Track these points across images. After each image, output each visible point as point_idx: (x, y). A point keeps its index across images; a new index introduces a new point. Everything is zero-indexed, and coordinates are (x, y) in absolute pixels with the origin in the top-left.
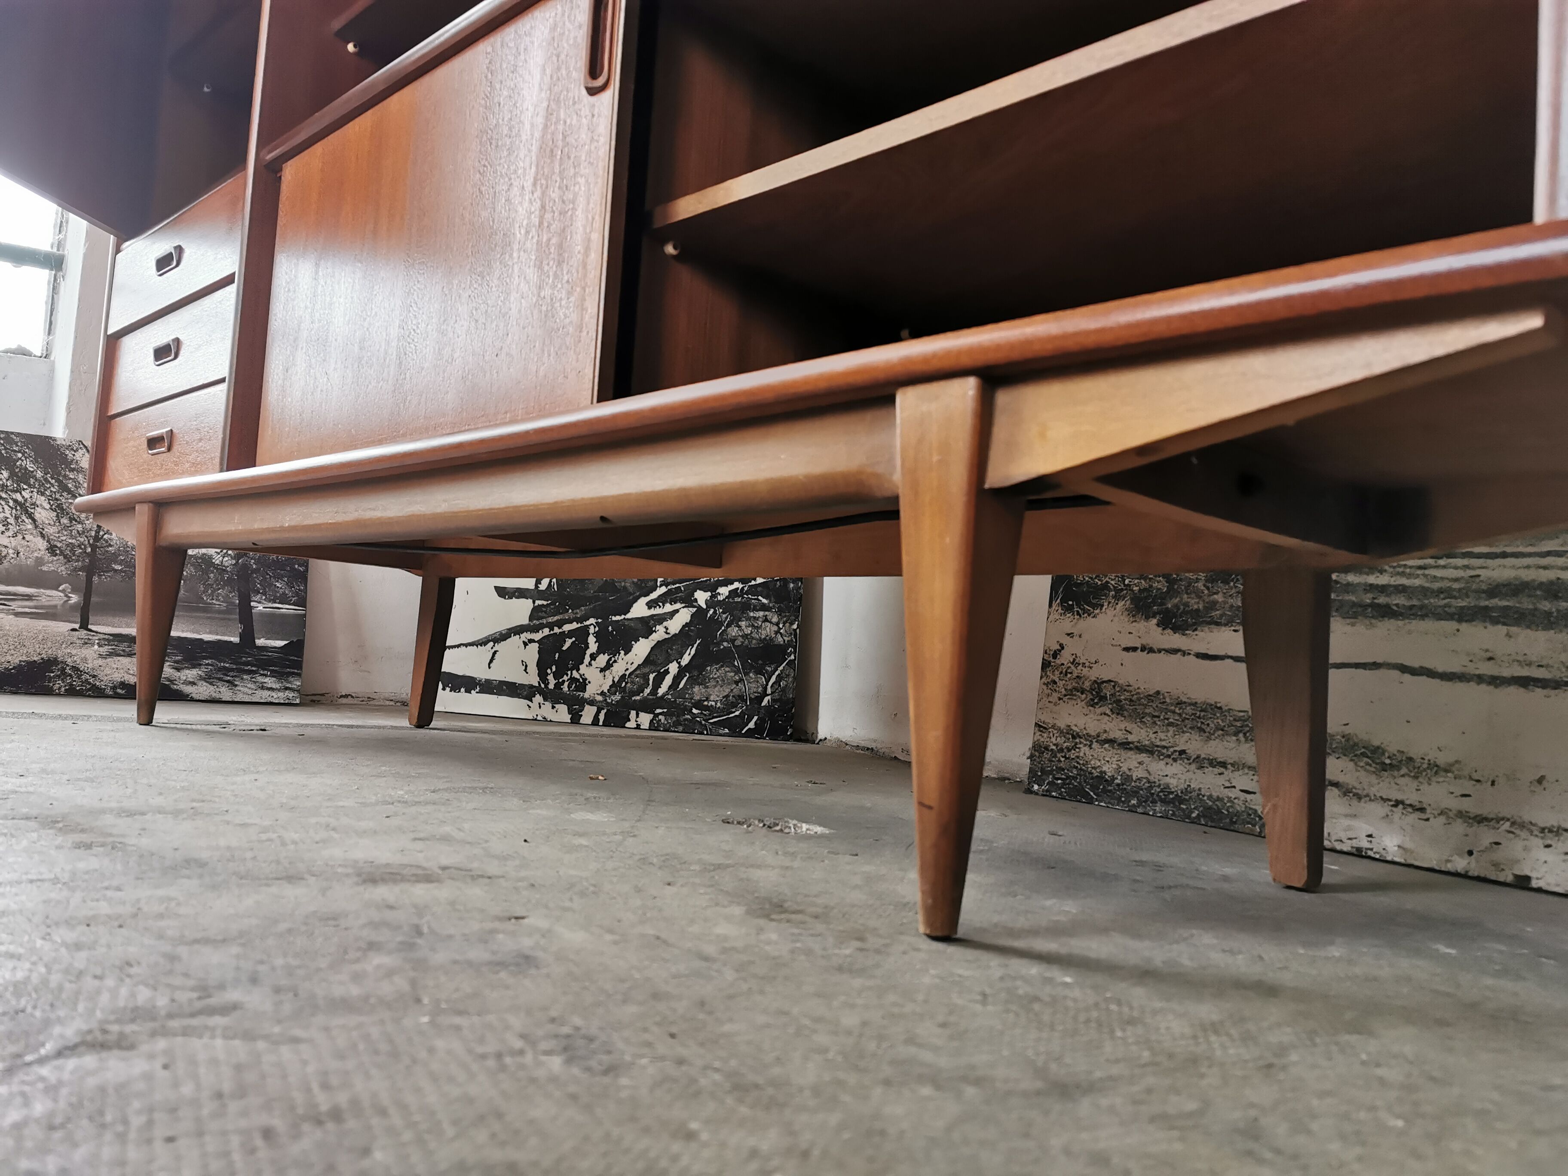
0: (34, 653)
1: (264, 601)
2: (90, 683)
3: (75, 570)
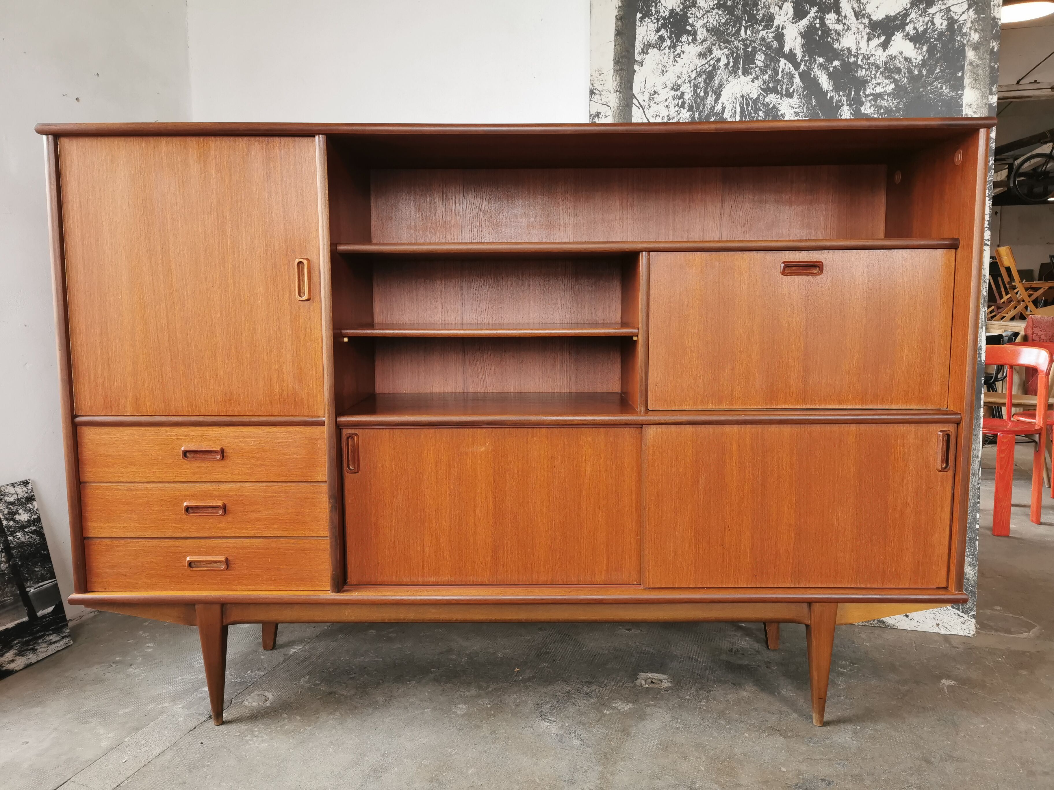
1: (34, 585)
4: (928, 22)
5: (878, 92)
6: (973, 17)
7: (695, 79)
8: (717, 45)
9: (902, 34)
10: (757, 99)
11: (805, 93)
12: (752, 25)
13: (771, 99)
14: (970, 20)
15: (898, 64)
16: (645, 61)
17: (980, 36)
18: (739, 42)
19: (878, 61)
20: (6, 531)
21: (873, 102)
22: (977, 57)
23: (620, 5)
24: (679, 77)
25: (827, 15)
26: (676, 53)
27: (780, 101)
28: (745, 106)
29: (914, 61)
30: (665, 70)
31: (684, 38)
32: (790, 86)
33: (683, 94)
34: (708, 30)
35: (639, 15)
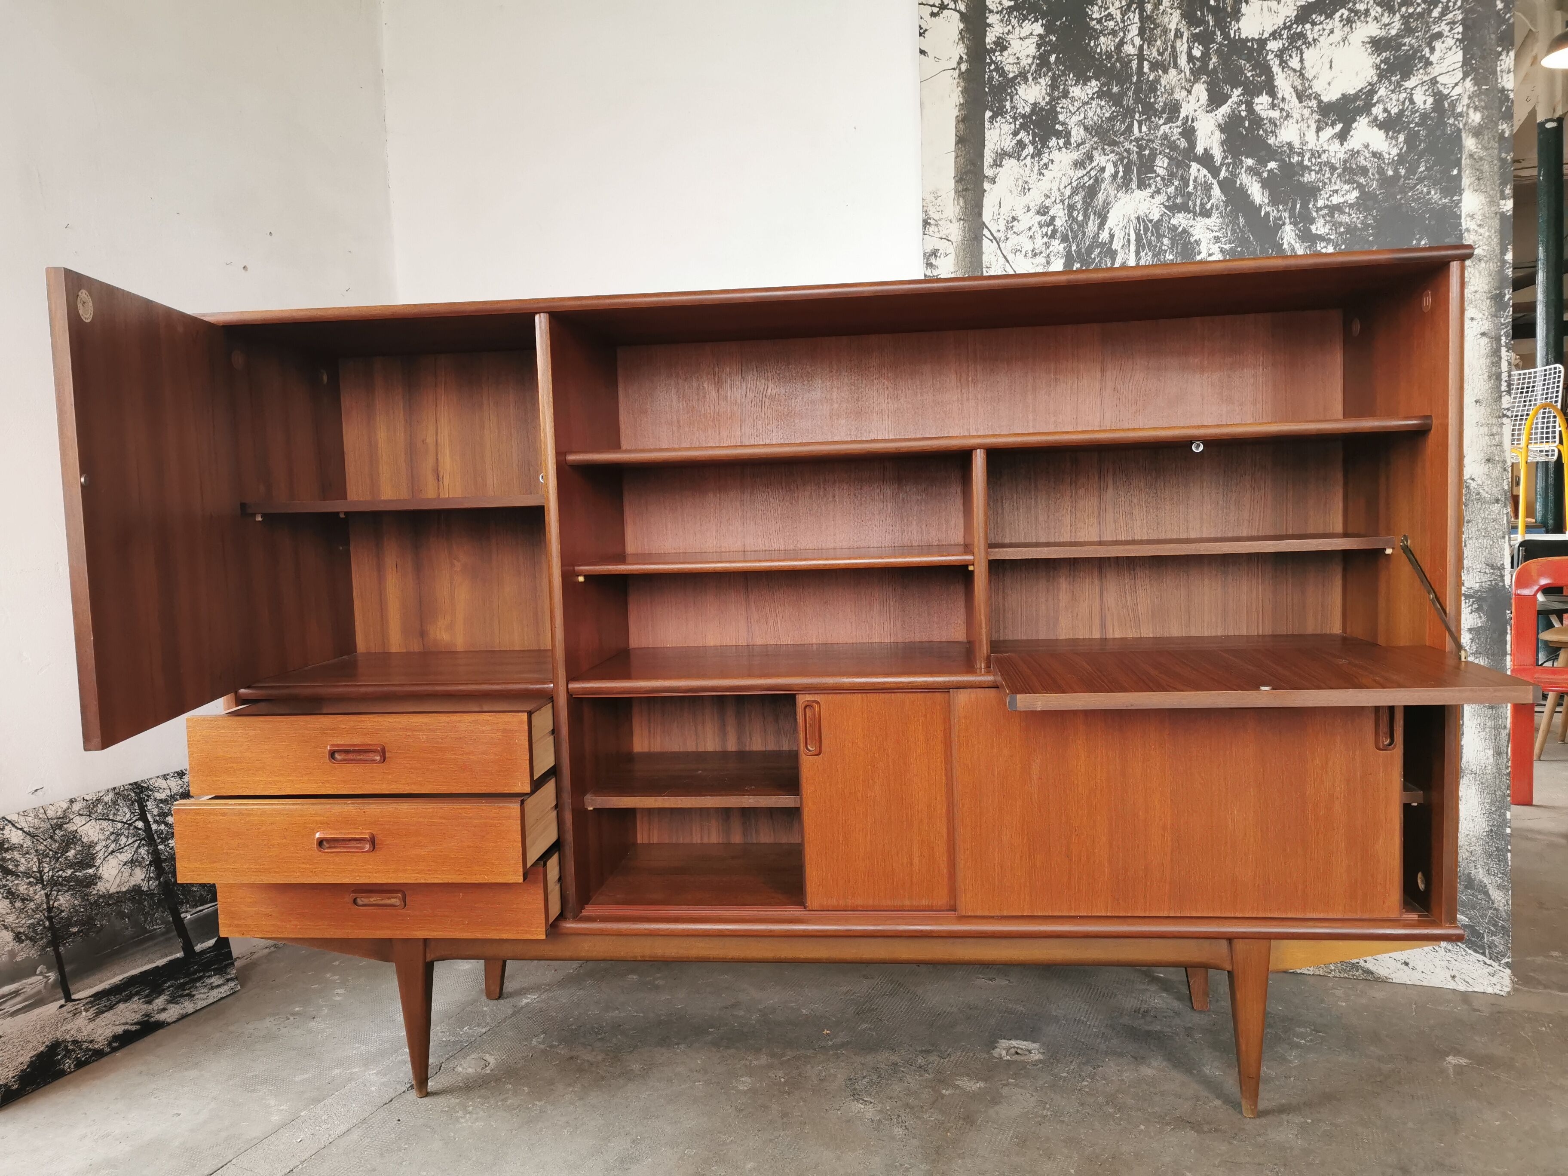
0: (37, 1045)
1: (189, 909)
2: (90, 1050)
3: (43, 948)
4: (1405, 99)
5: (1335, 202)
6: (1472, 89)
7: (1069, 197)
8: (1099, 148)
9: (1367, 120)
10: (1160, 221)
11: (1228, 209)
12: (1149, 119)
13: (1180, 220)
14: (1467, 93)
15: (1363, 163)
16: (998, 176)
17: (1482, 116)
18: (1131, 142)
19: (1333, 159)
20: (156, 838)
21: (1328, 218)
22: (1480, 147)
23: (962, 101)
24: (1047, 196)
25: (1256, 99)
26: (1042, 163)
27: (1192, 222)
28: (1142, 232)
29: (1387, 156)
30: (1027, 187)
31: (1053, 142)
32: (1206, 200)
33: (1053, 219)
34: (1086, 129)
35: (988, 114)
